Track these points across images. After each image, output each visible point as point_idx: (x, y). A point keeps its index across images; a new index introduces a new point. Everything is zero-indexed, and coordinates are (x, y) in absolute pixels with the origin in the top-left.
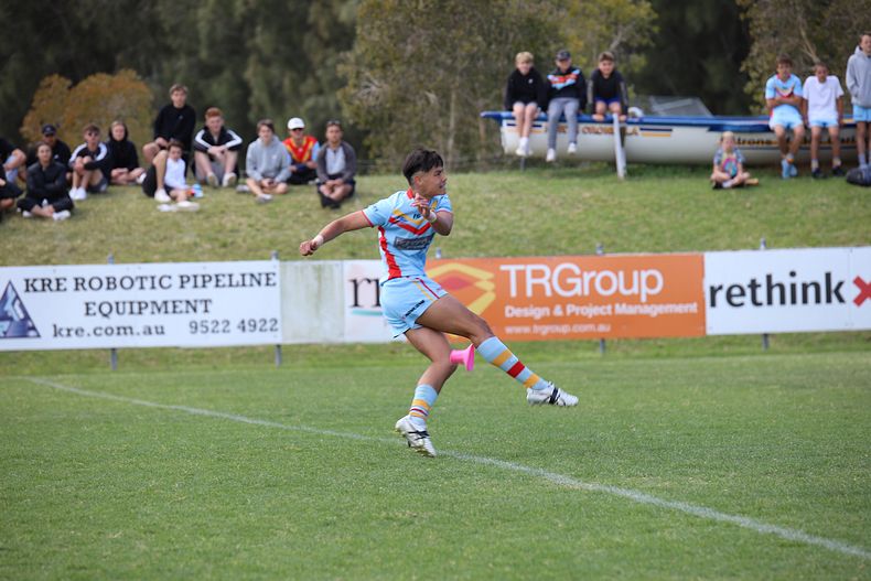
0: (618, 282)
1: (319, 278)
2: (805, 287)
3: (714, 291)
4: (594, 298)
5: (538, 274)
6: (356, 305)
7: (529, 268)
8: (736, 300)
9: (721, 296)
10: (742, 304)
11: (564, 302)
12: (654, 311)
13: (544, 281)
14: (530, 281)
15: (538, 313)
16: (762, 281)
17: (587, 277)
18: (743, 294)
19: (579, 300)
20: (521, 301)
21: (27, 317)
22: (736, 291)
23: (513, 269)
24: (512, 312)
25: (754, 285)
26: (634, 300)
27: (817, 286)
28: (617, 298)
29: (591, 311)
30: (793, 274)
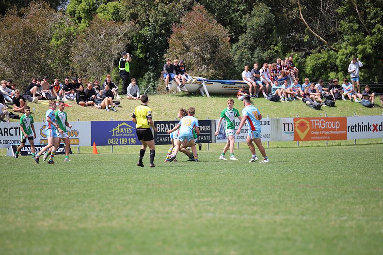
0: (332, 124)
1: (277, 123)
2: (365, 126)
3: (349, 127)
4: (327, 129)
5: (317, 122)
6: (285, 130)
7: (316, 120)
8: (353, 130)
9: (350, 128)
10: (353, 131)
11: (322, 130)
12: (338, 133)
13: (318, 124)
14: (316, 124)
15: (317, 133)
16: (357, 125)
17: (326, 123)
18: (354, 128)
19: (325, 130)
20: (315, 130)
21: (225, 134)
22: (352, 128)
23: (313, 120)
24: (313, 133)
25: (356, 126)
26: (334, 130)
27: (366, 126)
28: (332, 129)
29: (327, 133)
30: (362, 123)
